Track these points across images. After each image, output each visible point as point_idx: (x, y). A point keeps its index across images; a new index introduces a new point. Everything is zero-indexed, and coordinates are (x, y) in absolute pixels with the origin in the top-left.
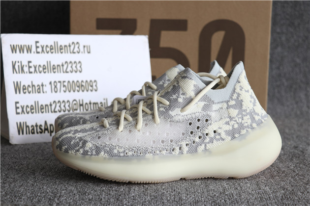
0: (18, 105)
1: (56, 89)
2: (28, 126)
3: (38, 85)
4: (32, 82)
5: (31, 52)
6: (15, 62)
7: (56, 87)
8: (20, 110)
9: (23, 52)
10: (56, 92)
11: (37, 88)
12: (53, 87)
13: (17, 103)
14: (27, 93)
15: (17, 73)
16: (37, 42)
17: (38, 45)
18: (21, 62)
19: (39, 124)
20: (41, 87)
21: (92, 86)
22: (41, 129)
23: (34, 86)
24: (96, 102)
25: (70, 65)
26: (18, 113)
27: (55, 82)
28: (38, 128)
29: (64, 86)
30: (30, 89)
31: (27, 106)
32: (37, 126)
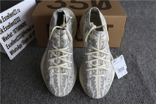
0: (7, 46)
2: (13, 51)
4: (7, 34)
5: (2, 23)
7: (15, 31)
10: (16, 33)
11: (10, 35)
12: (14, 31)
14: (8, 39)
15: (1, 34)
17: (3, 18)
18: (0, 28)
19: (16, 48)
21: (25, 24)
22: (17, 49)
23: (9, 35)
24: (28, 29)
25: (16, 20)
26: (9, 48)
27: (14, 29)
28: (16, 49)
29: (17, 29)
30: (8, 37)
31: (10, 44)
32: (15, 49)
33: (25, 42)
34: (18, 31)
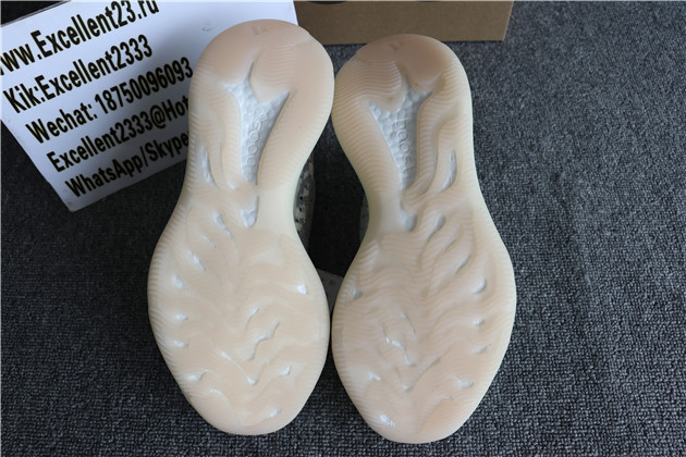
1: (112, 104)
2: (88, 179)
3: (75, 112)
4: (61, 111)
5: (33, 61)
6: (11, 90)
7: (110, 100)
8: (62, 163)
9: (17, 67)
10: (113, 109)
11: (75, 117)
12: (105, 102)
13: (50, 155)
14: (61, 132)
15: (24, 109)
16: (35, 34)
17: (40, 38)
18: (22, 85)
19: (104, 169)
20: (83, 113)
22: (111, 174)
23: (69, 115)
25: (123, 52)
26: (62, 168)
27: (105, 92)
28: (106, 174)
29: (125, 92)
30: (64, 124)
31: (72, 151)
32: (101, 171)
33: (164, 148)
34: (130, 101)
